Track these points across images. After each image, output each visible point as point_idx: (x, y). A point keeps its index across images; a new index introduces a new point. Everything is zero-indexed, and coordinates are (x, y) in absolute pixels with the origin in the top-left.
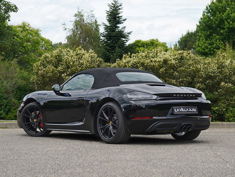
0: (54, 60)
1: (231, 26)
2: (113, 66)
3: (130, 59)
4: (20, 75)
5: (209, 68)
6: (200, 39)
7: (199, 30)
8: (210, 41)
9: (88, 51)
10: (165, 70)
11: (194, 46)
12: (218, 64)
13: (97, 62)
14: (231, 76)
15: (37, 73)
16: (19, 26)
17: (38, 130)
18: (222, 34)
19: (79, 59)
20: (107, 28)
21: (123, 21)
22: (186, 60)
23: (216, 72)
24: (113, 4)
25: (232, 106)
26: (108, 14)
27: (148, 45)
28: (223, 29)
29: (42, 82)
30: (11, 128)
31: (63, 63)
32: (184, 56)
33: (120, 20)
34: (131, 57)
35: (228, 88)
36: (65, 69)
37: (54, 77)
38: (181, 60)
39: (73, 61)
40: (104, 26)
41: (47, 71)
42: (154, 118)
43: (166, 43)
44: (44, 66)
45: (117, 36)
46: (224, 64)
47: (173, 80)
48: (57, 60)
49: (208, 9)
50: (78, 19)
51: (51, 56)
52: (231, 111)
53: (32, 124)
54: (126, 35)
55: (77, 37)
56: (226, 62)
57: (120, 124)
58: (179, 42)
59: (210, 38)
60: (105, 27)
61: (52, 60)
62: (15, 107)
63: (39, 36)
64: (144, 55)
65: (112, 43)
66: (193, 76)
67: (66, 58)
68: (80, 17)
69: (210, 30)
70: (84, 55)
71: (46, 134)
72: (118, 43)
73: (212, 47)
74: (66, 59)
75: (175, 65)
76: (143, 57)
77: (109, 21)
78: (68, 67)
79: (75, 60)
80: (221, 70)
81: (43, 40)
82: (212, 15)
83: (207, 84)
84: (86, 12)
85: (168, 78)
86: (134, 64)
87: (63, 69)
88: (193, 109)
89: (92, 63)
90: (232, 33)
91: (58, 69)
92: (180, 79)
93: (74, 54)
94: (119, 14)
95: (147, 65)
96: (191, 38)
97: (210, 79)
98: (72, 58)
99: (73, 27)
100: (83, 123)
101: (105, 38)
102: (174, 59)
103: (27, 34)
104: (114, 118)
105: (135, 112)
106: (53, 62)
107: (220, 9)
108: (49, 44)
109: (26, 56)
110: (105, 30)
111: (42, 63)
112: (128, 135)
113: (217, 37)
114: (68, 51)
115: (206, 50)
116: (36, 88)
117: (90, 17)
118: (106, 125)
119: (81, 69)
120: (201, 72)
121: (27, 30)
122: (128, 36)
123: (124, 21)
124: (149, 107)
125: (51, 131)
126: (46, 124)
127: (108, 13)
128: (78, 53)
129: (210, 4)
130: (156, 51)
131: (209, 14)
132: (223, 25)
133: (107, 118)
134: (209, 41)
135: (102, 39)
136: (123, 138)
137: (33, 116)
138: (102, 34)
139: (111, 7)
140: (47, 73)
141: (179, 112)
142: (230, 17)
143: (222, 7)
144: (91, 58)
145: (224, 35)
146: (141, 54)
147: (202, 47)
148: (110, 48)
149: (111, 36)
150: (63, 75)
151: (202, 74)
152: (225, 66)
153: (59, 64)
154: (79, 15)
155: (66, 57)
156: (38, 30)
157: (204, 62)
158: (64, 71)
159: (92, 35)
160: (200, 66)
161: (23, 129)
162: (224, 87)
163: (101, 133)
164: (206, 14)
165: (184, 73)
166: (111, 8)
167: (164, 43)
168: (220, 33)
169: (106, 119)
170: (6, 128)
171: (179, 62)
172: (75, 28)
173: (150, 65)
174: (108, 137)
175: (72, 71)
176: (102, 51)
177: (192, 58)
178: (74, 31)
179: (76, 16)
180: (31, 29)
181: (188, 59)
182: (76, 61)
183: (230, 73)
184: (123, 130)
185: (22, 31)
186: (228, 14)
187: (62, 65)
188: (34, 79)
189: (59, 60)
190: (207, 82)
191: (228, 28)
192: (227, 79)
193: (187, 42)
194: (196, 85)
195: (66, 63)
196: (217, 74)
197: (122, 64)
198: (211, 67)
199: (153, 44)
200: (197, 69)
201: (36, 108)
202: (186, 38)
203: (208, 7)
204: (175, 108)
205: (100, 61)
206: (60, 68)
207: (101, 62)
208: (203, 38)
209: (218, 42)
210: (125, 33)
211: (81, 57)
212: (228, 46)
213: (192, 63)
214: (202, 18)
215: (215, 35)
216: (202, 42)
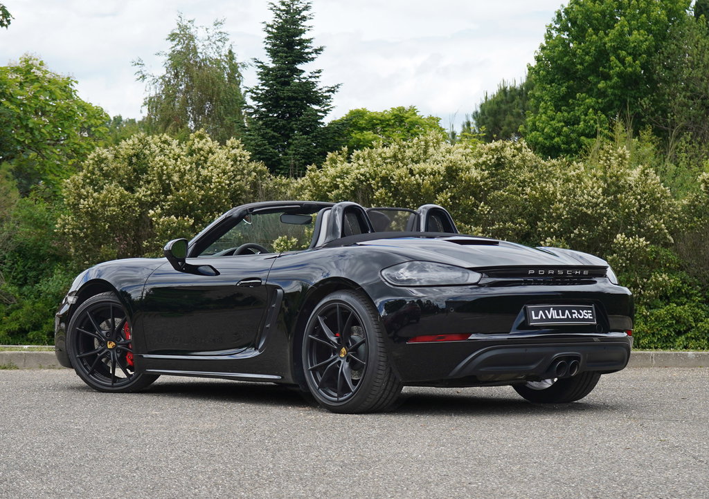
0: (124, 168)
1: (630, 69)
2: (296, 185)
3: (347, 165)
4: (24, 212)
5: (578, 191)
6: (537, 107)
7: (535, 80)
8: (569, 113)
9: (223, 143)
10: (451, 197)
11: (521, 129)
12: (606, 181)
13: (249, 174)
14: (643, 215)
15: (75, 207)
16: (12, 68)
17: (119, 373)
18: (602, 94)
19: (197, 165)
20: (267, 75)
21: (314, 55)
22: (510, 168)
23: (601, 205)
24: (283, 4)
25: (646, 304)
26: (268, 32)
27: (388, 125)
28: (607, 77)
29: (89, 232)
30: (24, 367)
31: (150, 178)
32: (505, 157)
33: (307, 50)
34: (349, 160)
35: (634, 251)
36: (158, 195)
37: (125, 218)
38: (497, 170)
39: (179, 171)
40: (259, 67)
41: (103, 202)
42: (473, 337)
43: (438, 120)
44: (95, 185)
45: (296, 99)
46: (623, 181)
47: (473, 228)
48: (135, 170)
49: (561, 20)
50: (179, 48)
51: (116, 157)
52: (646, 317)
53: (102, 357)
54: (322, 96)
55: (178, 102)
56: (629, 175)
57: (372, 355)
58: (475, 115)
59: (567, 105)
60: (260, 70)
61: (117, 169)
62: (10, 307)
63: (71, 96)
64: (388, 155)
65: (283, 117)
66: (531, 215)
67: (161, 164)
68: (186, 42)
69: (569, 80)
70: (213, 154)
71: (144, 385)
72: (301, 118)
73: (573, 131)
74: (161, 167)
75: (481, 183)
76: (385, 159)
77: (273, 53)
78: (166, 190)
79: (188, 168)
80: (615, 197)
81: (85, 110)
82: (575, 38)
83: (573, 239)
84: (202, 27)
85: (461, 221)
86: (362, 182)
87: (151, 194)
88: (583, 313)
89: (235, 176)
90: (632, 90)
91: (137, 194)
92: (493, 224)
93: (182, 149)
94: (302, 32)
95: (399, 184)
96: (510, 105)
97: (582, 224)
98: (178, 163)
99: (165, 73)
100: (257, 353)
101: (261, 104)
102: (477, 166)
103: (38, 91)
104: (352, 336)
105: (415, 321)
106: (119, 172)
107: (597, 20)
108: (100, 122)
109: (32, 155)
110: (262, 79)
111: (89, 178)
112: (396, 386)
113: (587, 101)
114: (165, 142)
115: (556, 139)
116: (72, 250)
117: (213, 41)
118: (329, 357)
119: (203, 195)
120: (557, 205)
121: (37, 79)
122: (327, 98)
123: (316, 53)
124: (456, 305)
125: (157, 376)
126: (145, 356)
127: (270, 29)
128: (193, 148)
129: (566, 6)
130: (423, 143)
131: (566, 33)
132: (605, 67)
133: (334, 339)
134: (566, 114)
135: (250, 107)
136: (380, 398)
137: (103, 332)
138: (253, 92)
139: (278, 12)
140: (104, 206)
141: (544, 320)
142: (626, 42)
143: (603, 13)
144: (232, 163)
145: (607, 96)
146: (380, 150)
147: (543, 130)
148: (276, 134)
149: (278, 99)
150: (151, 212)
151: (558, 209)
152: (627, 186)
153: (138, 179)
154: (183, 36)
155: (160, 161)
156: (68, 81)
157: (565, 174)
158: (154, 200)
159: (222, 95)
160: (555, 185)
161: (73, 372)
162: (625, 248)
163: (313, 382)
164: (555, 34)
165: (508, 206)
166: (277, 15)
167: (433, 119)
168: (596, 90)
169: (329, 341)
170: (10, 367)
171: (492, 175)
172: (170, 72)
173: (407, 184)
174: (336, 395)
175: (177, 200)
176: (253, 143)
177: (529, 164)
178: (167, 83)
179: (173, 40)
180: (48, 76)
181: (519, 167)
182: (189, 171)
183: (641, 206)
184: (380, 372)
185: (21, 84)
186: (622, 34)
187: (148, 182)
188: (66, 224)
189: (138, 168)
190: (573, 233)
191: (620, 75)
192: (632, 225)
193: (499, 117)
194: (542, 243)
195: (160, 176)
196: (602, 208)
197: (324, 179)
198: (585, 188)
199: (402, 121)
200: (544, 195)
201: (114, 308)
202: (498, 103)
203: (563, 14)
204: (533, 309)
205: (260, 171)
206: (141, 192)
207: (261, 173)
208: (547, 105)
209: (592, 116)
210: (318, 88)
211: (202, 158)
212: (619, 127)
213: (531, 179)
214: (545, 45)
215: (584, 95)
216: (544, 117)
